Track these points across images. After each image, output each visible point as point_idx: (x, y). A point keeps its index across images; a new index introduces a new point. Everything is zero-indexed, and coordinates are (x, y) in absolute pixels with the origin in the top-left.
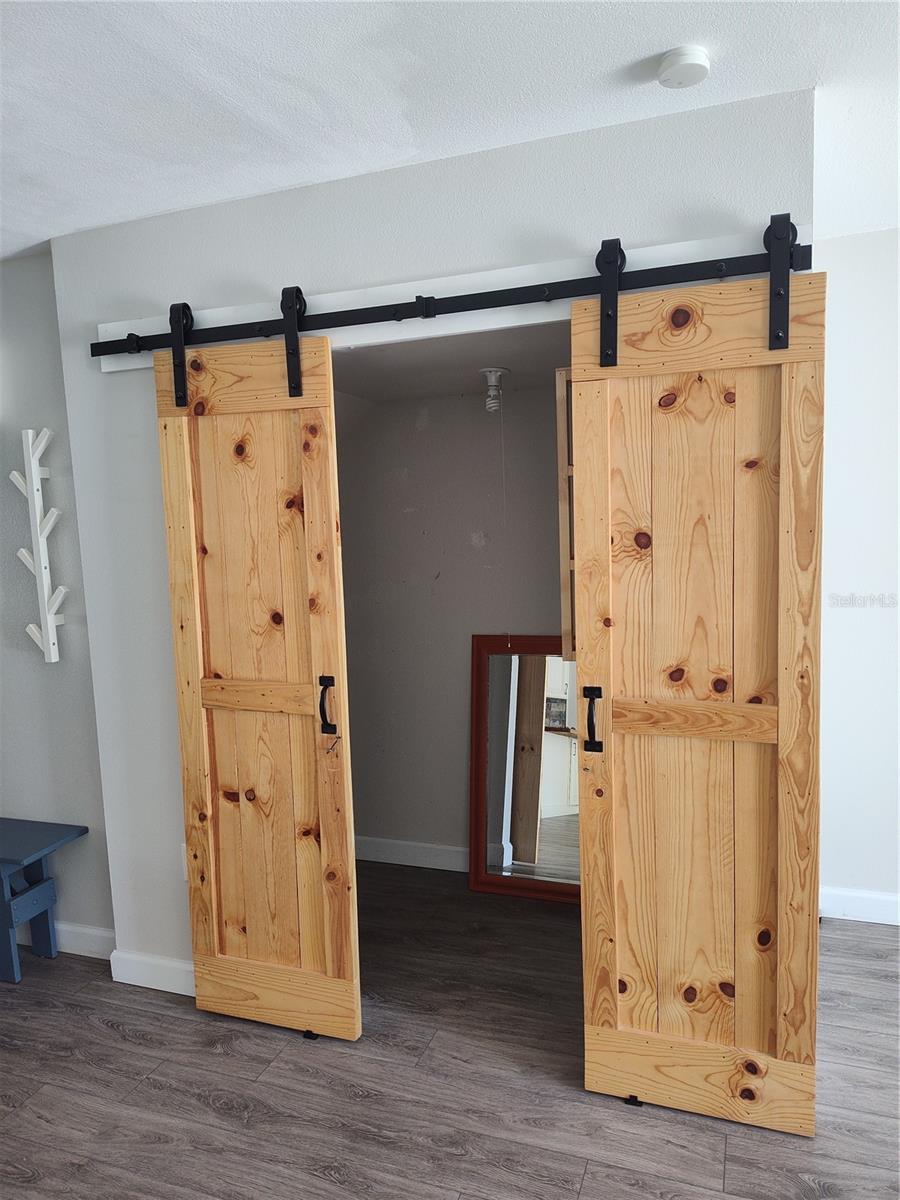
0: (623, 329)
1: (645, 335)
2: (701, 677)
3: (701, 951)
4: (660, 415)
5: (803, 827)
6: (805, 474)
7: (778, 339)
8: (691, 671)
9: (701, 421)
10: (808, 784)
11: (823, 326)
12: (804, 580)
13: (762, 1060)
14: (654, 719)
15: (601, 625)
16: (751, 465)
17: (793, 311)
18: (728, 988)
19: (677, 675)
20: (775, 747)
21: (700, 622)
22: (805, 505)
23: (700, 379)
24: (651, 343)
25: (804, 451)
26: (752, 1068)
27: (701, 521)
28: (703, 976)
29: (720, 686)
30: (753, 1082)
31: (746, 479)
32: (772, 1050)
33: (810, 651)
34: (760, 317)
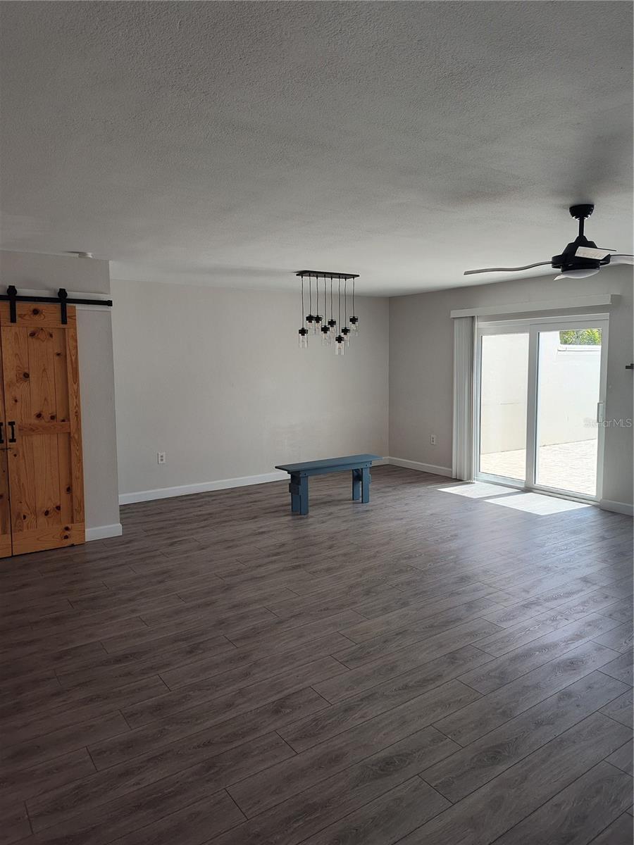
0: (18, 312)
1: (25, 315)
2: (46, 416)
3: (50, 499)
4: (30, 339)
5: (78, 454)
6: (73, 358)
7: (64, 321)
8: (43, 414)
9: (43, 341)
10: (79, 443)
11: (75, 319)
12: (75, 386)
13: (69, 526)
14: (33, 430)
15: (14, 402)
16: (58, 354)
17: (68, 315)
18: (58, 508)
19: (39, 416)
20: (70, 433)
21: (45, 399)
22: (74, 366)
23: (42, 329)
24: (27, 317)
25: (73, 352)
26: (67, 529)
27: (44, 370)
28: (50, 506)
29: (53, 418)
30: (67, 533)
31: (57, 358)
32: (72, 522)
33: (78, 406)
34: (59, 315)
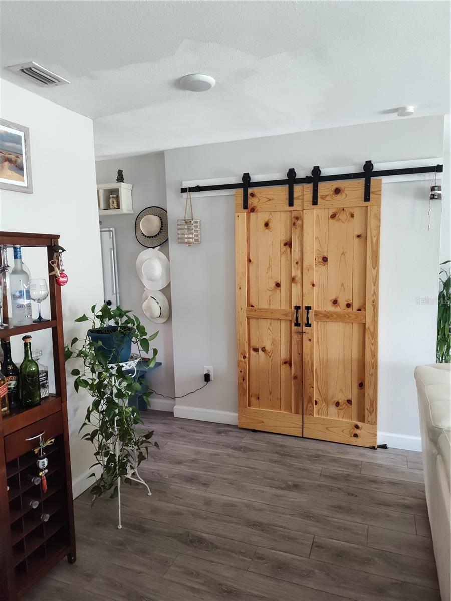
0: (320, 194)
1: (327, 196)
2: (342, 302)
3: (341, 390)
4: (331, 220)
5: (373, 349)
6: (375, 240)
7: (367, 198)
8: (339, 300)
9: (344, 223)
10: (375, 335)
11: (380, 195)
12: (374, 272)
13: (360, 424)
14: (328, 316)
15: (311, 286)
16: (359, 236)
17: (372, 190)
18: (349, 402)
19: (335, 302)
20: (365, 324)
21: (342, 285)
22: (375, 249)
23: (343, 210)
24: (328, 198)
25: (375, 233)
26: (357, 427)
27: (343, 254)
28: (342, 398)
29: (348, 305)
30: (357, 432)
31: (357, 240)
32: (363, 421)
33: (376, 294)
34: (361, 192)
